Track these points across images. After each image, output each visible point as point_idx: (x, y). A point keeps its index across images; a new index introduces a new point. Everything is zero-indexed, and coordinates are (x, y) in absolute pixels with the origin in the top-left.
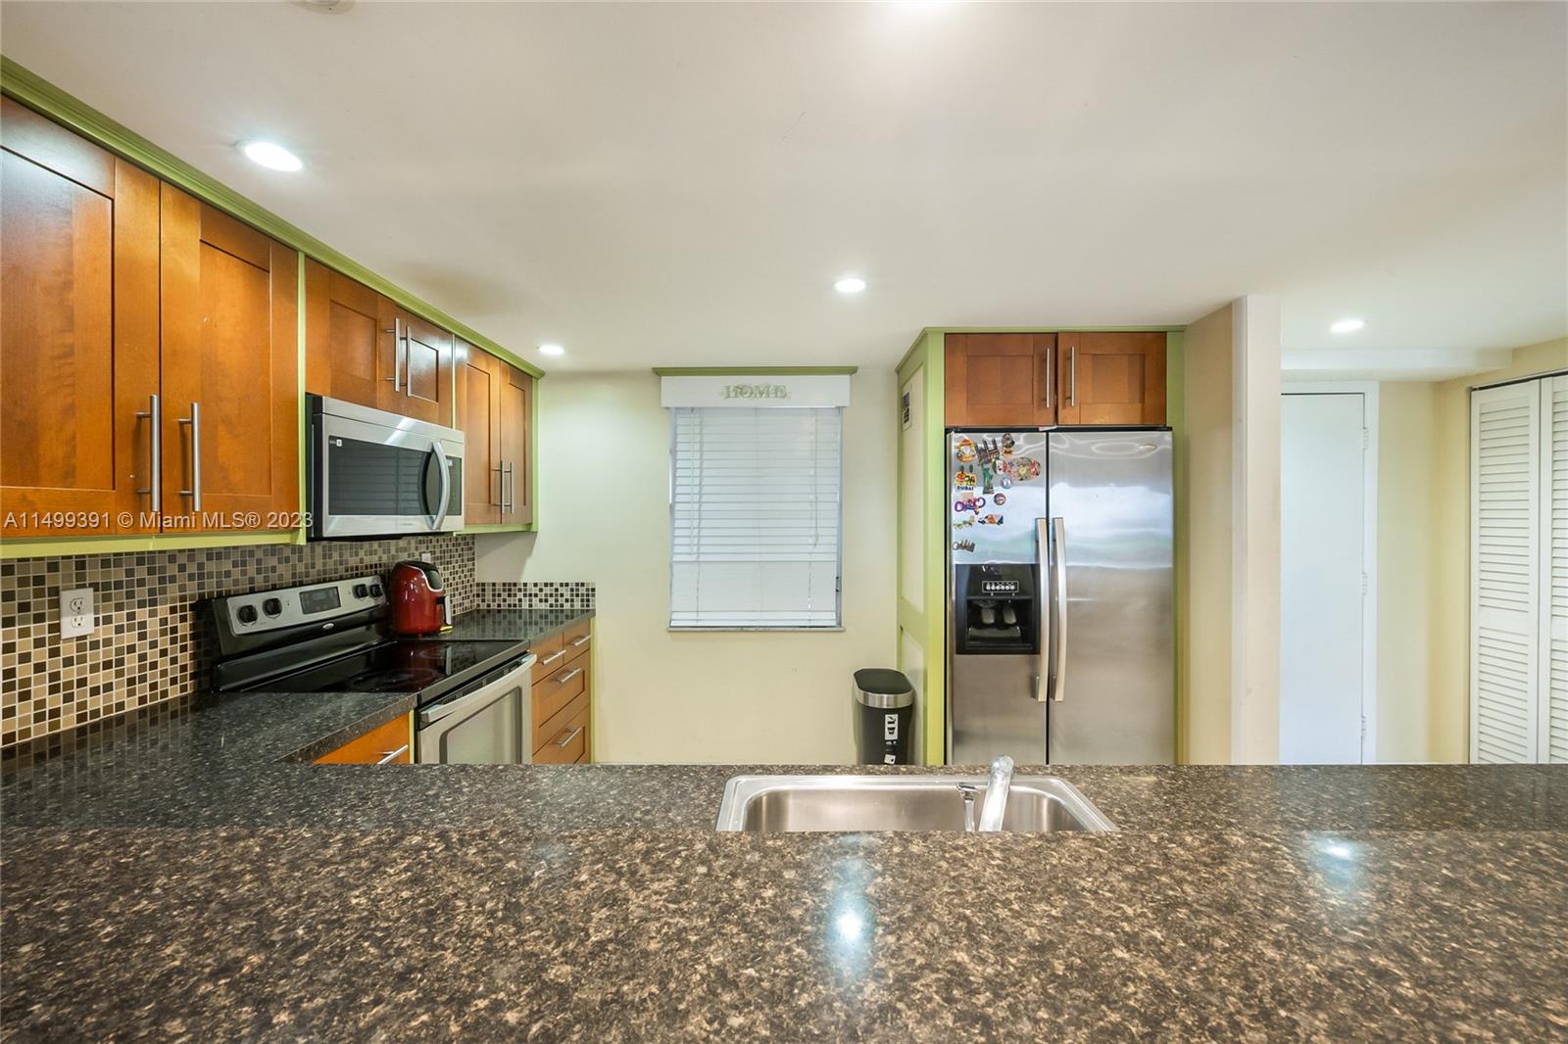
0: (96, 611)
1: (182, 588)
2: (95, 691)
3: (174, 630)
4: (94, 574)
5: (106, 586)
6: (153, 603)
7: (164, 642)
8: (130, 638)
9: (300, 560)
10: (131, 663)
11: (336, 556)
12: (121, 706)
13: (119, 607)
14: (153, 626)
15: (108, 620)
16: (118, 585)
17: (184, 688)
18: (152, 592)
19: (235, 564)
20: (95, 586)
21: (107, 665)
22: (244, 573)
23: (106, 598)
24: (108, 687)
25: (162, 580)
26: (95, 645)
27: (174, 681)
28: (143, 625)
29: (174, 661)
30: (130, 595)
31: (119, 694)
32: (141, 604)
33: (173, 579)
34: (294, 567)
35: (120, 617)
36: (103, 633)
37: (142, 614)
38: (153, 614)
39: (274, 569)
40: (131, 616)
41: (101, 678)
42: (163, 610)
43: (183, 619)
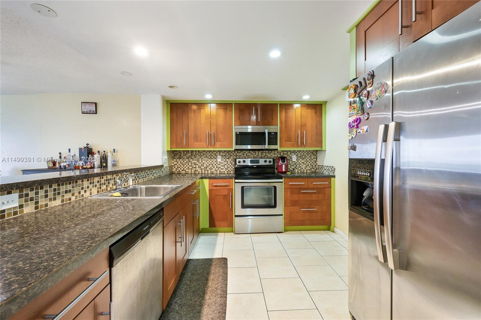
0: (221, 159)
1: (233, 157)
2: (221, 169)
3: (232, 163)
4: (221, 154)
5: (223, 156)
6: (229, 159)
7: (230, 164)
8: (226, 163)
9: (255, 154)
10: (226, 166)
11: (264, 154)
12: (224, 172)
13: (224, 159)
14: (229, 162)
15: (223, 160)
16: (224, 156)
17: (233, 172)
18: (229, 157)
19: (242, 154)
20: (221, 156)
21: (223, 166)
22: (244, 156)
23: (223, 157)
24: (223, 169)
25: (230, 156)
26: (221, 163)
27: (232, 170)
28: (227, 161)
29: (232, 167)
30: (226, 157)
31: (224, 170)
32: (227, 159)
33: (232, 156)
34: (254, 156)
35: (224, 160)
36: (222, 162)
37: (227, 160)
38: (229, 160)
39: (250, 156)
40: (226, 160)
41: (222, 167)
42: (230, 160)
43: (233, 162)
